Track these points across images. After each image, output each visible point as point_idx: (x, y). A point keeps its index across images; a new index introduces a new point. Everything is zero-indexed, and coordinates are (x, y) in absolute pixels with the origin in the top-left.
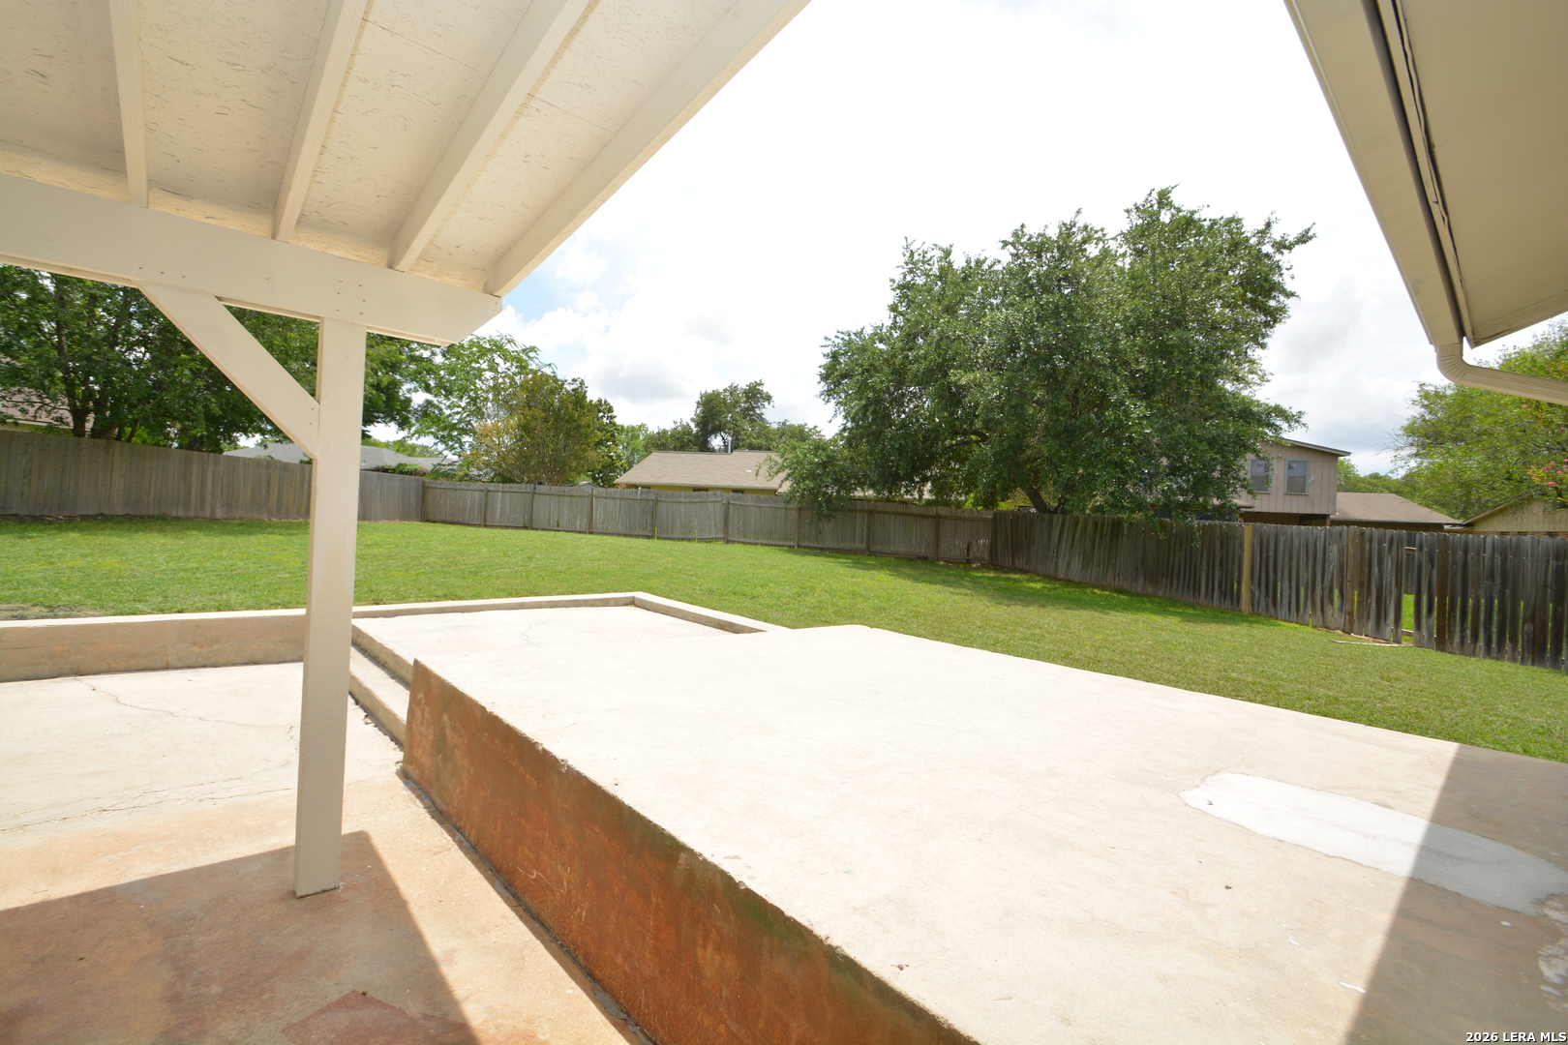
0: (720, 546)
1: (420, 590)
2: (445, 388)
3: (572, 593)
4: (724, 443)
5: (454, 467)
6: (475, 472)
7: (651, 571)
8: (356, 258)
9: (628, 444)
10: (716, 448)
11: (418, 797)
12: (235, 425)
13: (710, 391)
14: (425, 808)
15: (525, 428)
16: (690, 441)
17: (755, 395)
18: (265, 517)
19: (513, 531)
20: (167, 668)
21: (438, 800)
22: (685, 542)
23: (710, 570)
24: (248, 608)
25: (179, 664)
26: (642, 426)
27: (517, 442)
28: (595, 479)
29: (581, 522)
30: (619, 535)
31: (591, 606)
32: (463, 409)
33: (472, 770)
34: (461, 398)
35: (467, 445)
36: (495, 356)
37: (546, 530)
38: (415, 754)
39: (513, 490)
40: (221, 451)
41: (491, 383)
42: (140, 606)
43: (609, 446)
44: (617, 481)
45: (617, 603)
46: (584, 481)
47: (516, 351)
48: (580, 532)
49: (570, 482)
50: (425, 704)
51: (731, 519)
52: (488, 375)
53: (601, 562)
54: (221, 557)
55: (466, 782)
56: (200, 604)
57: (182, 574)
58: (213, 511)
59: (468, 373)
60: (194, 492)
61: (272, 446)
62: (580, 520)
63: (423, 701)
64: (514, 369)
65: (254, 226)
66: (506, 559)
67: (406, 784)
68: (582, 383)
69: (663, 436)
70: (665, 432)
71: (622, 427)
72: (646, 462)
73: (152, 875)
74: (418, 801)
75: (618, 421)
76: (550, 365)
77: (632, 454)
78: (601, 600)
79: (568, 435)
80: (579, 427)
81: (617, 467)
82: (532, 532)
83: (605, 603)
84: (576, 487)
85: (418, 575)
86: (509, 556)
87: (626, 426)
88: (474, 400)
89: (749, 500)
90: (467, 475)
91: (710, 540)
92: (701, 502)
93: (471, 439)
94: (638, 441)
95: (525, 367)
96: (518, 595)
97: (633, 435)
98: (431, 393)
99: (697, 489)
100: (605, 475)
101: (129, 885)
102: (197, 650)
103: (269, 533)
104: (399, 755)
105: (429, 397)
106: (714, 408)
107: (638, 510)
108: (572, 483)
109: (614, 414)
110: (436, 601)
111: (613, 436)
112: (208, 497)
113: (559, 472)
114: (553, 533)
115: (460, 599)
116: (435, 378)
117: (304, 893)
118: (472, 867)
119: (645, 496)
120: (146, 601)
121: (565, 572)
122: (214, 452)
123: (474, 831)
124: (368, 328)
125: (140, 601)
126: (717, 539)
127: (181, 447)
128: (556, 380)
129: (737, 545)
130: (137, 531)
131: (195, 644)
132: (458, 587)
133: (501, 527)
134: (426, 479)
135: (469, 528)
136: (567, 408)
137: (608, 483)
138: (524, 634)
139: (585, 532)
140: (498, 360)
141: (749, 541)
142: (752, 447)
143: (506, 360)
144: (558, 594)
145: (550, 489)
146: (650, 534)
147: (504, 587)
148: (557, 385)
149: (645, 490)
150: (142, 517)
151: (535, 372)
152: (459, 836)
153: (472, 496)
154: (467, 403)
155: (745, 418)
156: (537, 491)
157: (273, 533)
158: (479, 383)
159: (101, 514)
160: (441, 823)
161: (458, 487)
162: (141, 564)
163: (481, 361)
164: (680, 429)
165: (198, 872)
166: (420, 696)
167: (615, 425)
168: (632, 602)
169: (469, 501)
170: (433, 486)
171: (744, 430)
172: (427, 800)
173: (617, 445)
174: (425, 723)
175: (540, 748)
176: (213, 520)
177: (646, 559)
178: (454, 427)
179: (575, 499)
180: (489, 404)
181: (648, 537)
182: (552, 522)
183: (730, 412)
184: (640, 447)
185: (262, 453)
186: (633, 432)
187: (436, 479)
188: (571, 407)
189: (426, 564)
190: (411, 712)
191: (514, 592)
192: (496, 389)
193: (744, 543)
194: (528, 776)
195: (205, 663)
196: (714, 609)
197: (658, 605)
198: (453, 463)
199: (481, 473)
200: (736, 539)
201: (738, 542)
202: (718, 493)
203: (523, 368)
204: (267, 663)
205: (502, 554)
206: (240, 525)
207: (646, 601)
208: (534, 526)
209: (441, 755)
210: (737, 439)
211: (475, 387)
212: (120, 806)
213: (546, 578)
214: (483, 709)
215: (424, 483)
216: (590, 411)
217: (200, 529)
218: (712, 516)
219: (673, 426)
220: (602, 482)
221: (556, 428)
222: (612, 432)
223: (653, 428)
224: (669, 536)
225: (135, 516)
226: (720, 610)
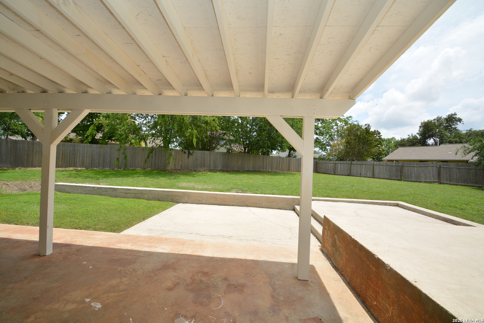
0: (436, 185)
1: (319, 193)
2: (321, 133)
3: (371, 199)
4: (435, 142)
5: (325, 156)
6: (331, 158)
7: (404, 194)
8: (311, 98)
9: (387, 145)
10: (430, 144)
11: (327, 259)
12: (273, 148)
13: (426, 121)
14: (330, 264)
15: (348, 143)
16: (417, 142)
17: (452, 119)
18: (279, 171)
19: (345, 176)
20: (263, 207)
21: (334, 263)
22: (417, 183)
23: (434, 195)
24: (278, 195)
25: (265, 207)
26: (393, 138)
27: (345, 147)
28: (373, 159)
29: (370, 174)
30: (386, 179)
31: (379, 205)
32: (327, 138)
33: (347, 256)
34: (327, 135)
35: (329, 150)
36: (337, 121)
37: (356, 176)
38: (325, 245)
39: (344, 163)
40: (269, 155)
41: (336, 129)
42: (257, 192)
43: (379, 147)
44: (383, 159)
45: (390, 205)
46: (370, 159)
47: (344, 118)
48: (369, 177)
49: (364, 160)
50: (328, 230)
51: (442, 174)
52: (335, 127)
53: (381, 189)
54: (271, 181)
55: (344, 260)
56: (269, 193)
57: (264, 185)
58: (268, 170)
59: (329, 127)
60: (265, 165)
61: (280, 153)
62: (369, 173)
63: (327, 229)
64: (343, 124)
65: (288, 96)
66: (344, 186)
67: (323, 254)
68: (369, 125)
69: (403, 141)
70: (404, 140)
71: (384, 139)
72: (396, 151)
73: (265, 260)
74: (328, 261)
75: (382, 137)
76: (356, 121)
77: (389, 149)
78: (383, 203)
79: (364, 144)
80: (368, 141)
81: (383, 154)
82: (351, 177)
83: (385, 204)
84: (367, 162)
85: (318, 189)
86: (345, 185)
87: (386, 138)
88: (330, 136)
89: (452, 165)
90: (329, 159)
91: (431, 182)
92: (425, 167)
93: (330, 148)
94: (391, 144)
95: (347, 123)
96: (350, 198)
97: (389, 142)
98: (318, 135)
99: (421, 161)
100: (378, 157)
101: (261, 261)
102: (268, 204)
103: (280, 175)
104: (320, 244)
105: (317, 136)
106: (429, 127)
107: (394, 170)
108: (365, 160)
109: (381, 135)
110: (324, 197)
111: (380, 143)
112: (267, 166)
113: (361, 157)
114: (359, 177)
115: (331, 197)
116: (319, 131)
117: (300, 279)
118: (349, 290)
119: (397, 164)
120: (259, 191)
121: (367, 192)
122: (268, 155)
123: (348, 278)
124: (315, 117)
125: (257, 191)
126: (434, 182)
127: (261, 154)
128: (359, 126)
129: (445, 185)
130: (255, 174)
131: (268, 202)
132: (330, 193)
133: (340, 175)
134: (317, 160)
135: (330, 175)
136: (363, 135)
137: (379, 160)
138: (355, 212)
139: (371, 178)
140: (338, 122)
141: (453, 183)
142: (451, 142)
143: (340, 122)
144: (365, 199)
145: (357, 163)
146: (400, 179)
147: (346, 195)
148: (359, 127)
149: (397, 162)
150: (255, 171)
151: (350, 124)
152: (343, 277)
153: (331, 165)
154: (328, 137)
155: (446, 130)
156: (352, 163)
157: (281, 175)
158: (332, 130)
159: (249, 170)
160: (336, 271)
161: (326, 162)
162: (256, 182)
163: (333, 123)
164: (411, 137)
165: (275, 263)
166: (326, 227)
167: (381, 139)
168: (397, 205)
169: (330, 167)
170: (319, 162)
171: (446, 135)
172: (330, 261)
173: (382, 146)
174: (328, 236)
175: (376, 257)
176: (268, 172)
177: (400, 189)
178: (324, 144)
179: (367, 166)
180: (335, 136)
181: (399, 180)
182: (358, 174)
183: (438, 128)
184: (392, 146)
185: (277, 155)
186: (389, 141)
187: (320, 160)
188: (365, 134)
189: (320, 186)
190: (323, 232)
191: (349, 197)
192: (338, 131)
193: (450, 184)
194: (371, 266)
195: (270, 207)
196: (440, 212)
197: (410, 208)
198: (324, 155)
199: (333, 158)
200: (444, 182)
201: (446, 184)
202: (435, 162)
203: (346, 123)
204: (283, 209)
205: (342, 184)
206: (274, 173)
207: (404, 206)
208: (351, 175)
209: (334, 248)
210: (442, 139)
211: (331, 131)
212: (257, 240)
213: (360, 193)
214: (351, 237)
215: (316, 161)
216: (372, 135)
217: (266, 174)
218: (431, 172)
219: (408, 137)
220: (377, 159)
221: (359, 142)
222: (381, 141)
223: (398, 138)
224: (409, 180)
225: (254, 171)
226: (443, 213)
